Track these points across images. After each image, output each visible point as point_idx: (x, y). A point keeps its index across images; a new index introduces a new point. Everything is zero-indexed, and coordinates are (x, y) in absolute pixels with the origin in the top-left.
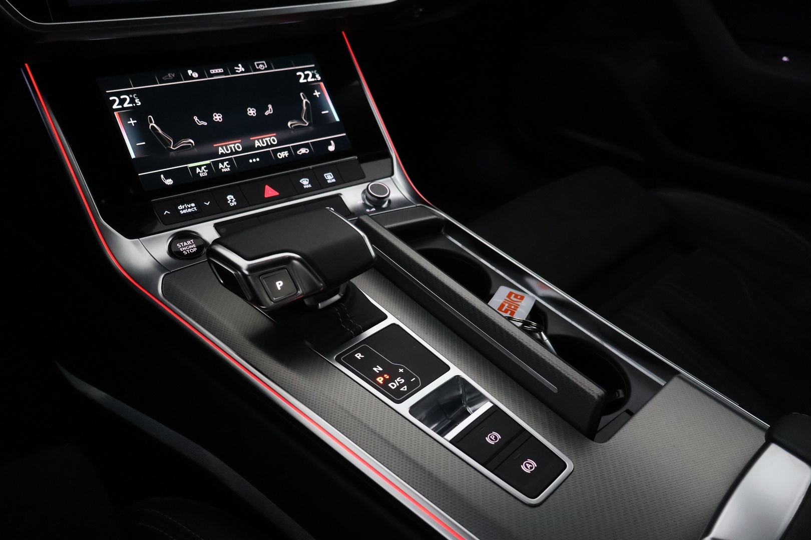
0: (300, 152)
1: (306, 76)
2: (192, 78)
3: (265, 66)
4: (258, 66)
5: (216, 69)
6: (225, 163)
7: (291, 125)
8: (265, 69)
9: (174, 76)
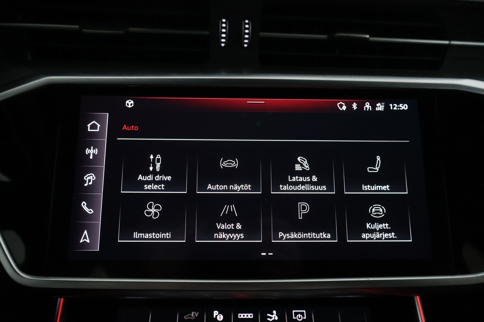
3: (303, 316)
4: (295, 316)
5: (242, 318)
9: (197, 316)
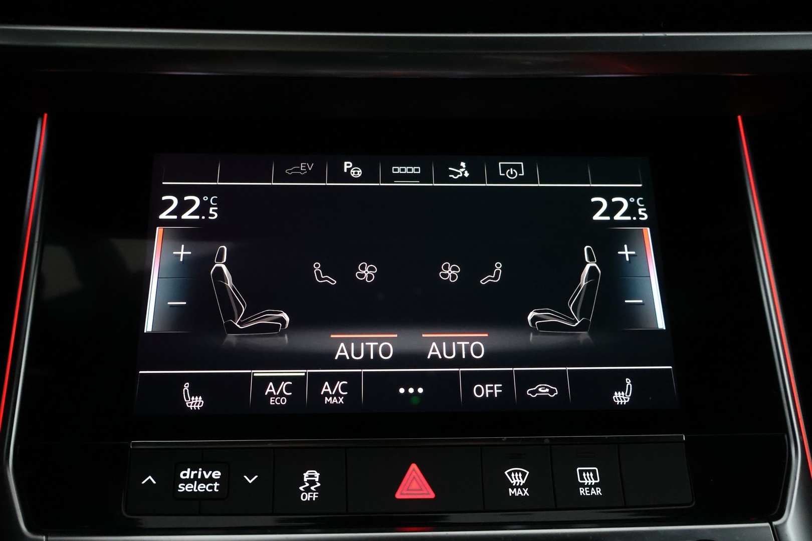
0: (533, 392)
1: (613, 208)
2: (347, 177)
3: (520, 171)
4: (504, 171)
5: (407, 165)
6: (339, 384)
7: (535, 319)
8: (519, 180)
9: (310, 169)
